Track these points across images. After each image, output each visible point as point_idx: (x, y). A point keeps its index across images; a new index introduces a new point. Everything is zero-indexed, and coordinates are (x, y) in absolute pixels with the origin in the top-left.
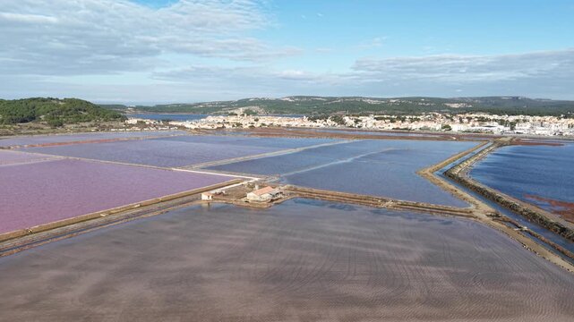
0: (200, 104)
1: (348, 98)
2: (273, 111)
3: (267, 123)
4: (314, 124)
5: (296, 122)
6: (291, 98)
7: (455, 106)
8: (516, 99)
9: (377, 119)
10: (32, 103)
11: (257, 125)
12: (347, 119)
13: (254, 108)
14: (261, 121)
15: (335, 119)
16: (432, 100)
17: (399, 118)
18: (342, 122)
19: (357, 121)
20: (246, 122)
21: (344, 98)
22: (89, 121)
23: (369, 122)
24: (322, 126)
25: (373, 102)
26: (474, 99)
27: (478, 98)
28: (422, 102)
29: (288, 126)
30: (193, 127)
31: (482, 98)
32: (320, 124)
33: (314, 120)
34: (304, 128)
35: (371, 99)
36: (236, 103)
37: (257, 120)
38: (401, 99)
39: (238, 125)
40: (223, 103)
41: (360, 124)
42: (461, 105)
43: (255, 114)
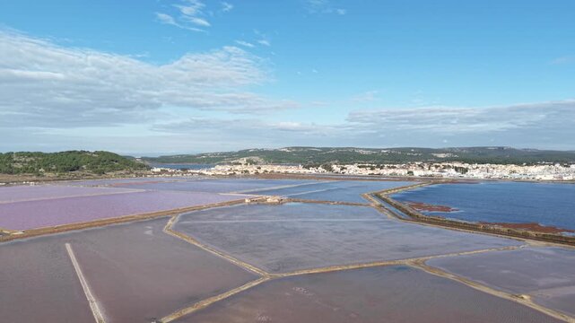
0: (203, 155)
1: (342, 149)
2: (272, 161)
3: (269, 170)
4: (307, 171)
5: (293, 170)
6: (288, 148)
7: (442, 156)
8: (501, 149)
9: (360, 167)
10: (71, 155)
11: (261, 171)
12: (334, 167)
13: (255, 159)
14: (263, 169)
15: (325, 167)
16: (421, 150)
17: (378, 167)
18: (330, 169)
19: (342, 169)
20: (252, 169)
21: (337, 149)
22: (122, 170)
23: (352, 169)
24: (313, 172)
25: (365, 152)
26: (462, 149)
27: (466, 149)
28: (411, 152)
29: (286, 173)
30: (210, 174)
31: (469, 149)
32: (312, 171)
33: (308, 168)
34: (299, 173)
35: (363, 149)
36: (236, 153)
37: (259, 168)
38: (391, 149)
39: (246, 171)
40: (225, 154)
41: (345, 170)
42: (447, 155)
43: (255, 163)
